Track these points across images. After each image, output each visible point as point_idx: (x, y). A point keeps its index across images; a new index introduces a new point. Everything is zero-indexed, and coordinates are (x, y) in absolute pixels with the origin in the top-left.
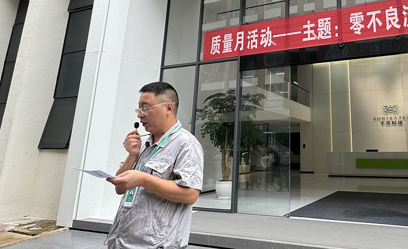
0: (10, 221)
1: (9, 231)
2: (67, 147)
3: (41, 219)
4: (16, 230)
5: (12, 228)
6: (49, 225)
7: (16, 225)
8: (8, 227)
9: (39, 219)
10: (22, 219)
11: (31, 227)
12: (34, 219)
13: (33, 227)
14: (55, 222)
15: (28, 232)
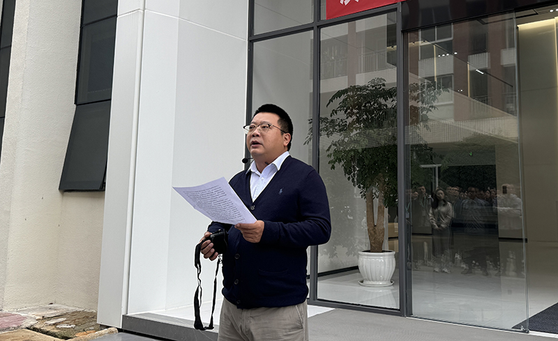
0: (30, 310)
1: (28, 328)
2: (102, 188)
3: (74, 309)
4: (37, 326)
5: (32, 323)
6: (86, 320)
7: (38, 318)
8: (27, 320)
9: (72, 309)
10: (46, 308)
11: (60, 323)
12: (63, 308)
13: (62, 322)
14: (94, 316)
15: (56, 331)
